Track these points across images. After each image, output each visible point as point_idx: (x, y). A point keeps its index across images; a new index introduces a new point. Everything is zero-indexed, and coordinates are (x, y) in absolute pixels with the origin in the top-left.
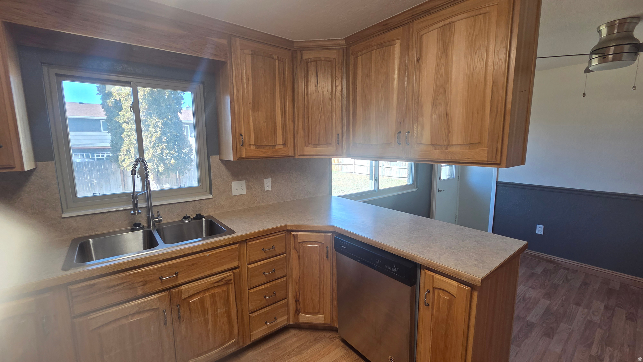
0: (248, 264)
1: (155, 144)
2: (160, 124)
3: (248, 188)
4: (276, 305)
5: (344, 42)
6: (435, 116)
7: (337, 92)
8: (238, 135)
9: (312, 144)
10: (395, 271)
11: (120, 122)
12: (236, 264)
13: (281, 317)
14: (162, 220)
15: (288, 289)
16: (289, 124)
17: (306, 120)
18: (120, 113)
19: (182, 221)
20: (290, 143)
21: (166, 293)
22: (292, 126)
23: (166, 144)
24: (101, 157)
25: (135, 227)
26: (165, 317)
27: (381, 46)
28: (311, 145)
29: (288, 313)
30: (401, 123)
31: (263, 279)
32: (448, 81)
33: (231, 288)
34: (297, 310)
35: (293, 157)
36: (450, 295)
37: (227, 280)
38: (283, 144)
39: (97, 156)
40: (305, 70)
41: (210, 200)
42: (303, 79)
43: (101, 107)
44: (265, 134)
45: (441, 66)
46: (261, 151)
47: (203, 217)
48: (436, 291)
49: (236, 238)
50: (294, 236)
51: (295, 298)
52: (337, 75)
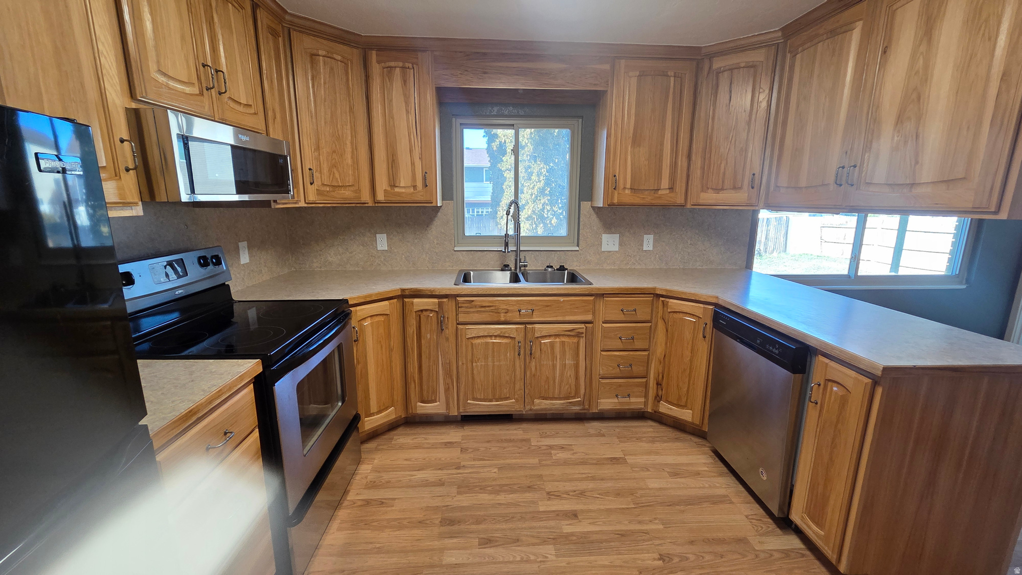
0: (603, 323)
1: (536, 197)
2: (544, 171)
3: (621, 244)
4: (630, 381)
5: (780, 34)
6: (899, 138)
7: (759, 112)
8: (611, 176)
9: (712, 189)
10: (777, 352)
11: (502, 169)
12: (589, 317)
13: (637, 397)
14: (527, 265)
15: (649, 367)
16: (682, 162)
17: (707, 156)
18: (503, 158)
19: (545, 270)
20: (680, 187)
21: (522, 326)
22: (685, 164)
23: (549, 198)
24: (480, 213)
25: (505, 268)
26: (520, 347)
27: (833, 33)
28: (710, 191)
29: (646, 396)
30: (846, 153)
31: (618, 344)
32: (926, 80)
33: (582, 342)
34: (658, 395)
35: (683, 206)
36: (845, 390)
37: (578, 332)
38: (669, 189)
39: (478, 212)
40: (714, 84)
41: (576, 252)
42: (710, 97)
43: (486, 152)
44: (645, 174)
45: (919, 58)
46: (638, 197)
47: (567, 269)
48: (830, 383)
49: (592, 289)
50: (663, 304)
51: (656, 380)
52: (762, 87)
